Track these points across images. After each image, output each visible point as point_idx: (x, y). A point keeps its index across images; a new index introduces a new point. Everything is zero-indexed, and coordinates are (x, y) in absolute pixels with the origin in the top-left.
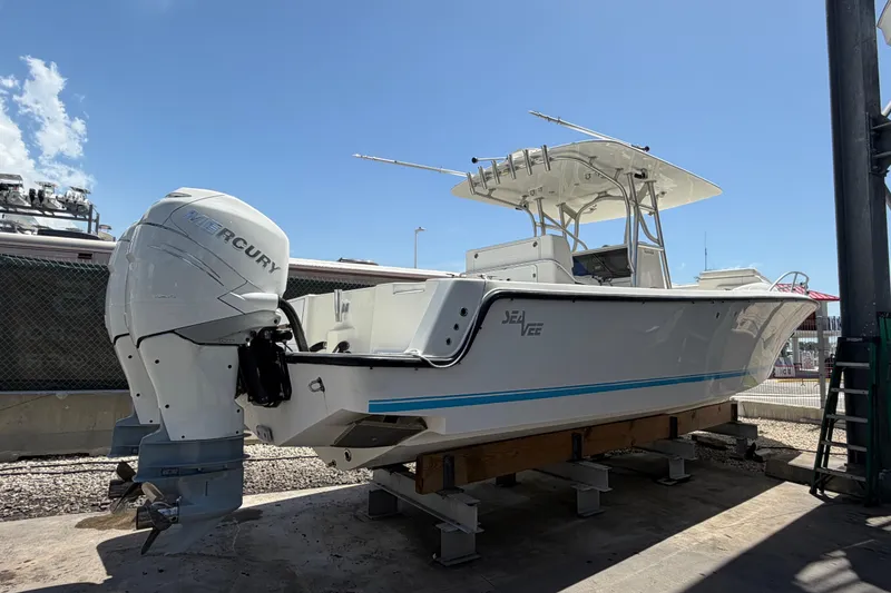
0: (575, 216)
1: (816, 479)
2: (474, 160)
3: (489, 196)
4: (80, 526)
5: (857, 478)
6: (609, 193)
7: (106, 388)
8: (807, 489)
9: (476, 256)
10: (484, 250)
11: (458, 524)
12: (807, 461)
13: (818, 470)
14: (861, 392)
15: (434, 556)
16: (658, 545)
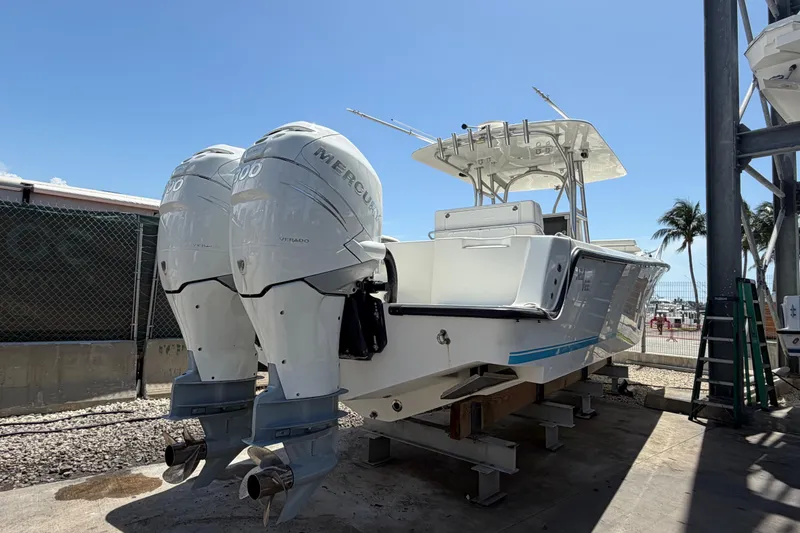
0: (506, 187)
1: (692, 410)
2: (464, 127)
3: (446, 162)
4: (60, 496)
5: (725, 406)
6: (539, 167)
7: (14, 340)
8: (687, 417)
9: (447, 216)
10: (455, 211)
11: (492, 465)
12: (687, 396)
13: (695, 402)
14: (727, 340)
15: (468, 497)
16: (631, 471)
